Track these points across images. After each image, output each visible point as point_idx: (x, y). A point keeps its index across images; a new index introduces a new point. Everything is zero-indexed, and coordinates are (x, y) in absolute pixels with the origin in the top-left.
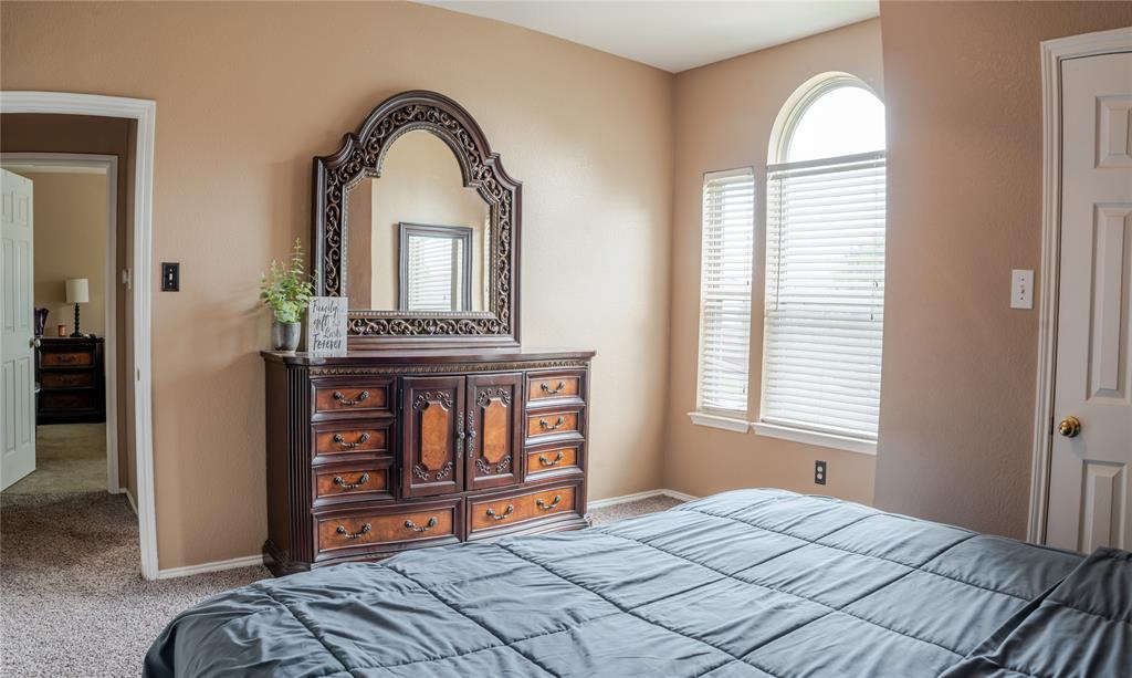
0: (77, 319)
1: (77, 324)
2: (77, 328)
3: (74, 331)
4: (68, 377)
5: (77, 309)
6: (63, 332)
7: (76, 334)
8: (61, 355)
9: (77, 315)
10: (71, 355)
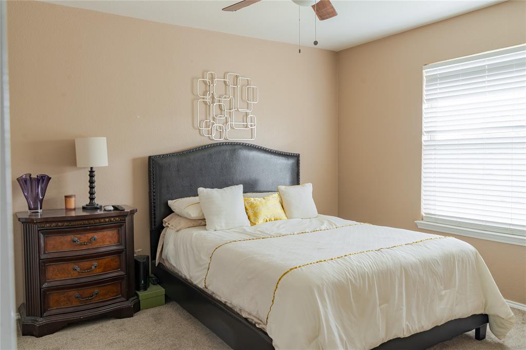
0: (92, 187)
1: (92, 193)
2: (92, 199)
3: (88, 201)
4: (86, 264)
5: (92, 174)
6: (72, 204)
7: (91, 207)
8: (76, 237)
9: (92, 182)
10: (90, 235)
